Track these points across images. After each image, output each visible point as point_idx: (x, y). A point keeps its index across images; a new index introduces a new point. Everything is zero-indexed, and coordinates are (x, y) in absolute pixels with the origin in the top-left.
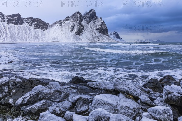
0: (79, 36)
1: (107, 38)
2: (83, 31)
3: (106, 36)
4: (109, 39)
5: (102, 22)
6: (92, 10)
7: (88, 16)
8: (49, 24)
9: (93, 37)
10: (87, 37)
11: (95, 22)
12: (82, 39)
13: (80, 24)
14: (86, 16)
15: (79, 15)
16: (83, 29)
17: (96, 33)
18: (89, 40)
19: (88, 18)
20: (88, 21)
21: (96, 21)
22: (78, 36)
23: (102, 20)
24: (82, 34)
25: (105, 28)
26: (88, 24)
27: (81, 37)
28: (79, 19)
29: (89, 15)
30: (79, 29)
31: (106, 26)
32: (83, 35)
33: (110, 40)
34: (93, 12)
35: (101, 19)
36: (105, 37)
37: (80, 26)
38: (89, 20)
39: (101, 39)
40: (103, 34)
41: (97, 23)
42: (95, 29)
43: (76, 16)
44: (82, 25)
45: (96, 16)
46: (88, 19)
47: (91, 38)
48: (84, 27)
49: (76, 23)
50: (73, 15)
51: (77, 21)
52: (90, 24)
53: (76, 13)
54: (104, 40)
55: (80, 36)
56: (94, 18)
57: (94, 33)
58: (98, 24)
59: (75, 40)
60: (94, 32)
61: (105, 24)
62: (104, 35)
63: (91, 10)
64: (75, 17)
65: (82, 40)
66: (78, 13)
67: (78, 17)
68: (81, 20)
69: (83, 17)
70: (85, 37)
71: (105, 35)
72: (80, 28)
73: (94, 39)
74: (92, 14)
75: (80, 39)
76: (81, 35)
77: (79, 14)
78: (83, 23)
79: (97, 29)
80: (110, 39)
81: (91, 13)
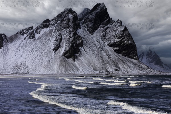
0: (73, 62)
1: (134, 64)
2: (82, 49)
3: (133, 60)
4: (140, 67)
5: (123, 29)
6: (100, 4)
7: (90, 17)
8: (5, 36)
9: (104, 62)
10: (90, 63)
11: (106, 29)
12: (79, 67)
13: (75, 34)
14: (88, 18)
15: (71, 16)
16: (81, 44)
17: (110, 53)
18: (95, 69)
19: (90, 21)
20: (90, 28)
21: (108, 28)
22: (70, 60)
23: (121, 25)
24: (80, 55)
25: (130, 42)
26: (92, 34)
27: (76, 63)
28: (71, 24)
29: (93, 16)
30: (72, 46)
31: (132, 39)
32: (82, 58)
33: (143, 69)
34: (101, 9)
35: (119, 24)
36: (131, 62)
37: (74, 39)
38: (93, 26)
39: (121, 67)
40: (127, 55)
41: (111, 33)
42: (108, 45)
43: (66, 18)
44: (79, 36)
45: (108, 16)
46: (91, 25)
47: (99, 64)
48: (82, 42)
49: (66, 34)
50: (60, 16)
51: (68, 29)
52: (95, 34)
53: (65, 11)
54: (128, 69)
55: (74, 60)
56: (105, 21)
57: (105, 54)
58: (114, 34)
59: (63, 69)
60: (106, 52)
61: (129, 34)
62: (129, 58)
63: (98, 5)
64: (63, 20)
65: (78, 70)
66: (70, 11)
67: (69, 20)
68: (77, 27)
69: (81, 19)
70: (85, 63)
71: (132, 58)
72: (74, 43)
73: (105, 66)
74: (100, 12)
75: (76, 67)
76: (77, 58)
77: (73, 14)
78: (81, 32)
79: (111, 45)
80: (143, 66)
81: (98, 11)
